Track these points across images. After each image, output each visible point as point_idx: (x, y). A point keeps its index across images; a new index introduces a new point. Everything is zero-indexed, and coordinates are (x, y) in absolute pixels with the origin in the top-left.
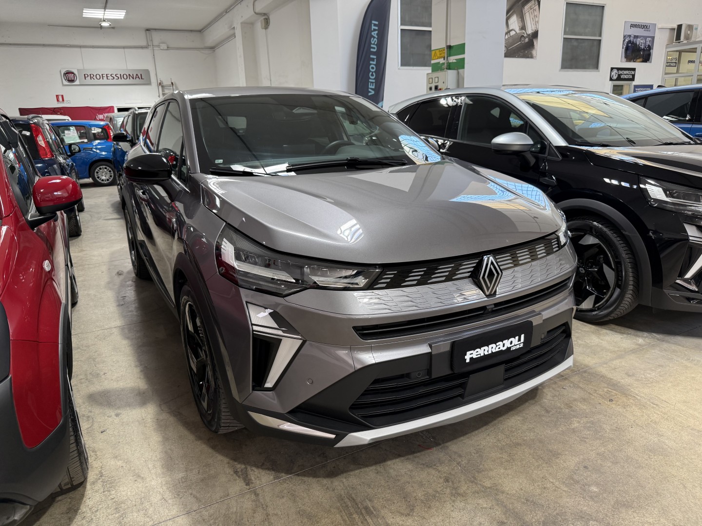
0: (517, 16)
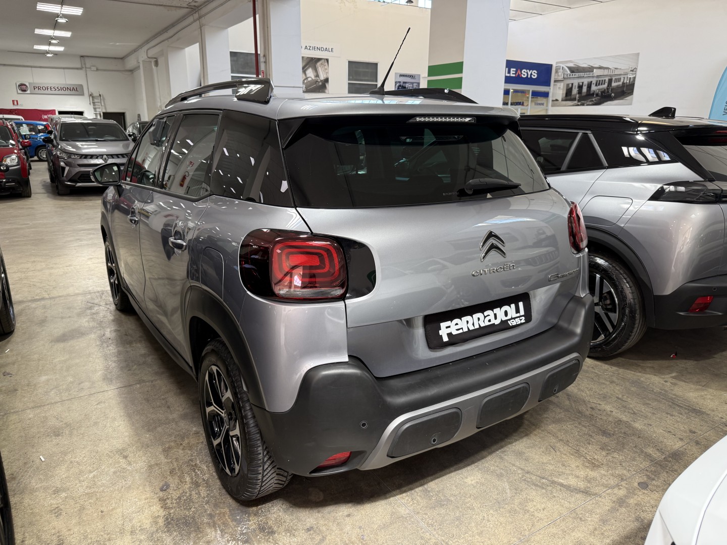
0: (312, 69)
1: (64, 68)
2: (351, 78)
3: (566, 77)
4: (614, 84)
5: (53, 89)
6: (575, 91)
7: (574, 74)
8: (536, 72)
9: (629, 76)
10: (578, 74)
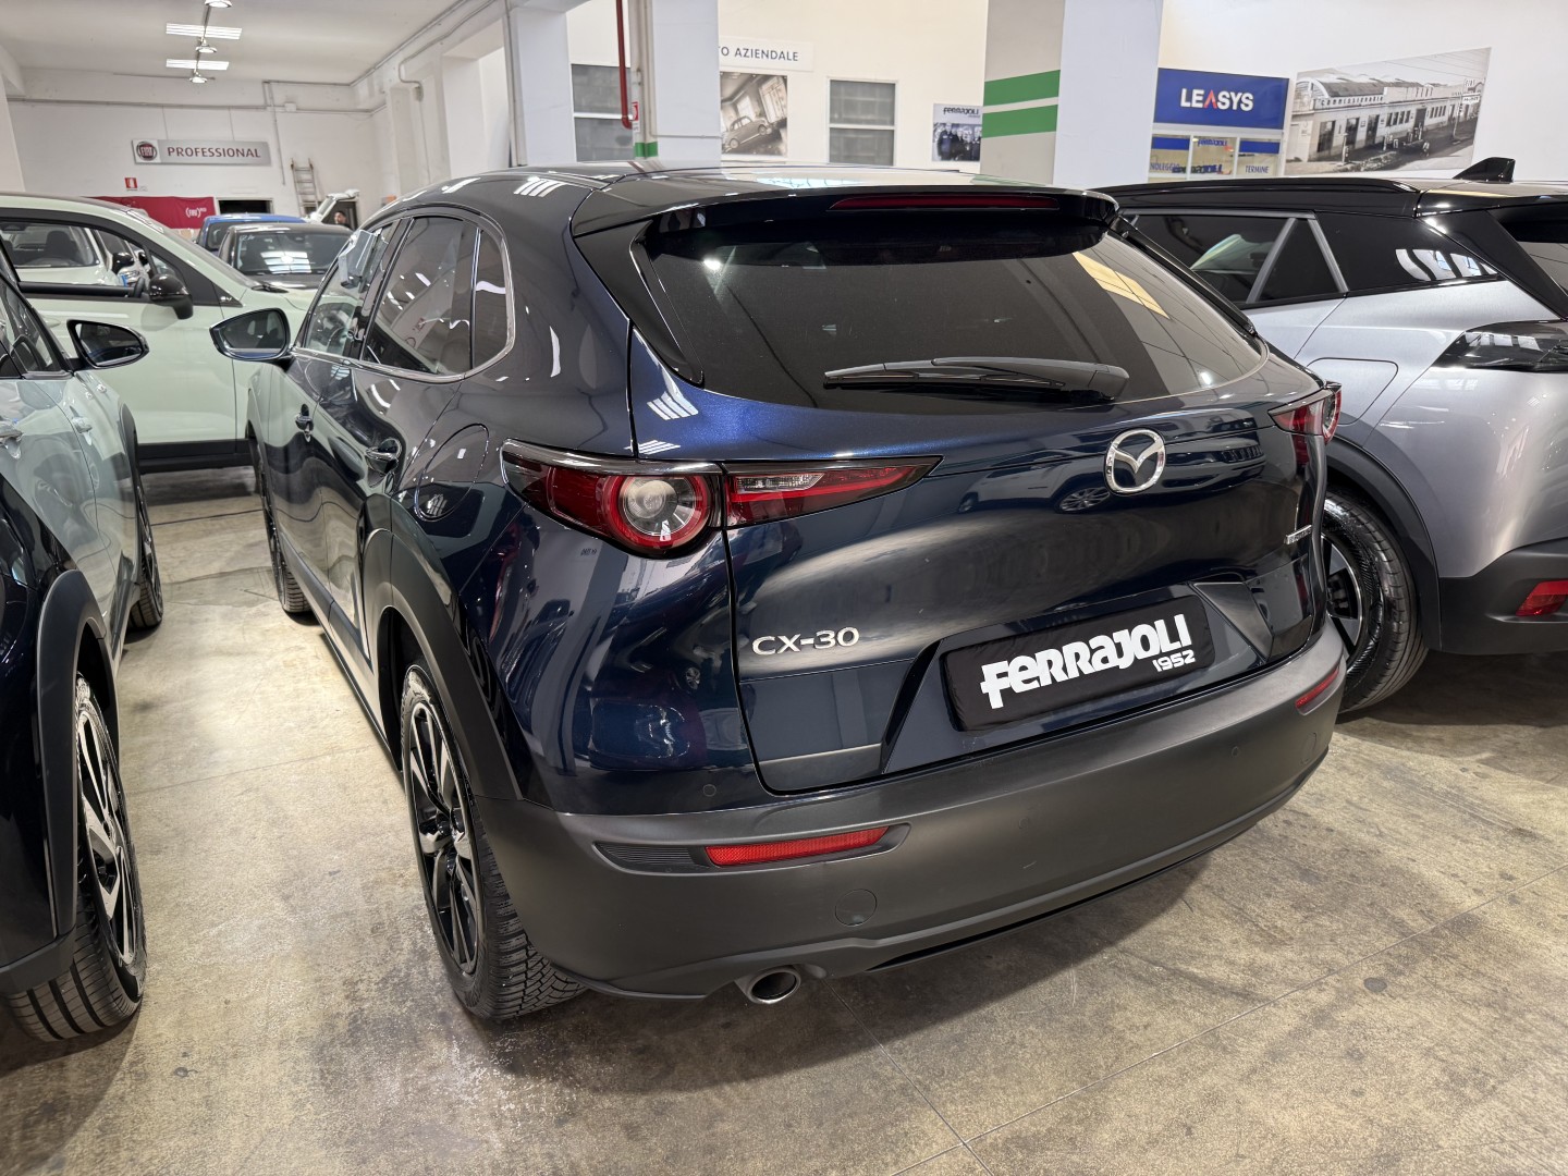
0: (751, 99)
1: (229, 107)
2: (836, 116)
3: (1321, 107)
4: (1429, 122)
5: (208, 154)
6: (1339, 138)
7: (1338, 99)
8: (1251, 97)
9: (1465, 103)
10: (1347, 99)
